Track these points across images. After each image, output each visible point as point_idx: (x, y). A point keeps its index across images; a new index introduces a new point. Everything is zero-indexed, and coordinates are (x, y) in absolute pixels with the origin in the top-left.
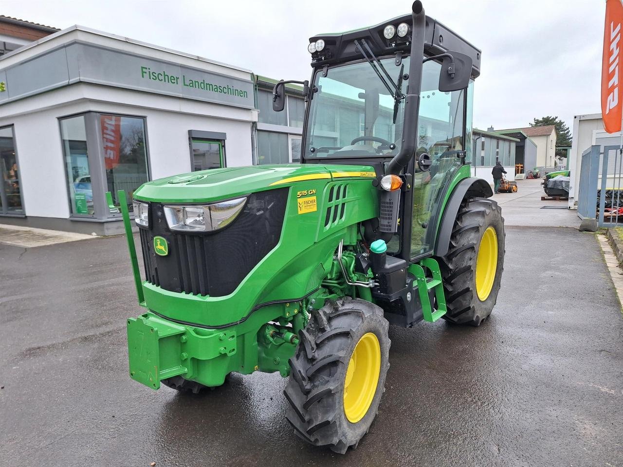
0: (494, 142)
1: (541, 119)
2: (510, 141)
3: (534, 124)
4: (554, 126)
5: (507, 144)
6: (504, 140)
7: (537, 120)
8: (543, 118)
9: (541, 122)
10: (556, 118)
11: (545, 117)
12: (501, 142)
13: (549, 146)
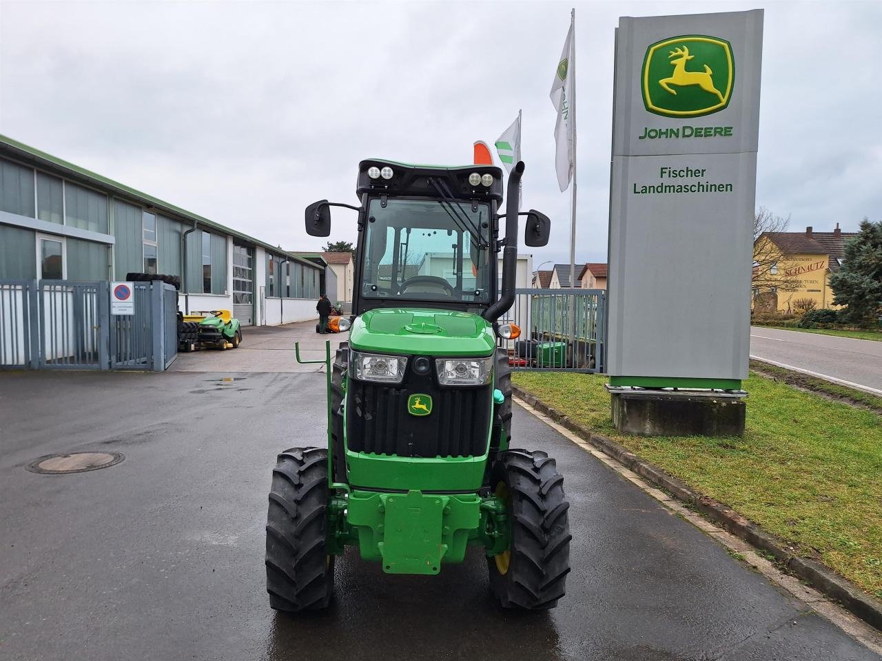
0: (299, 267)
1: (335, 244)
2: (314, 268)
3: (328, 248)
4: (351, 254)
5: (311, 270)
6: (309, 266)
7: (331, 244)
8: (338, 243)
9: (335, 247)
10: (352, 244)
11: (340, 242)
12: (305, 269)
13: (347, 277)
